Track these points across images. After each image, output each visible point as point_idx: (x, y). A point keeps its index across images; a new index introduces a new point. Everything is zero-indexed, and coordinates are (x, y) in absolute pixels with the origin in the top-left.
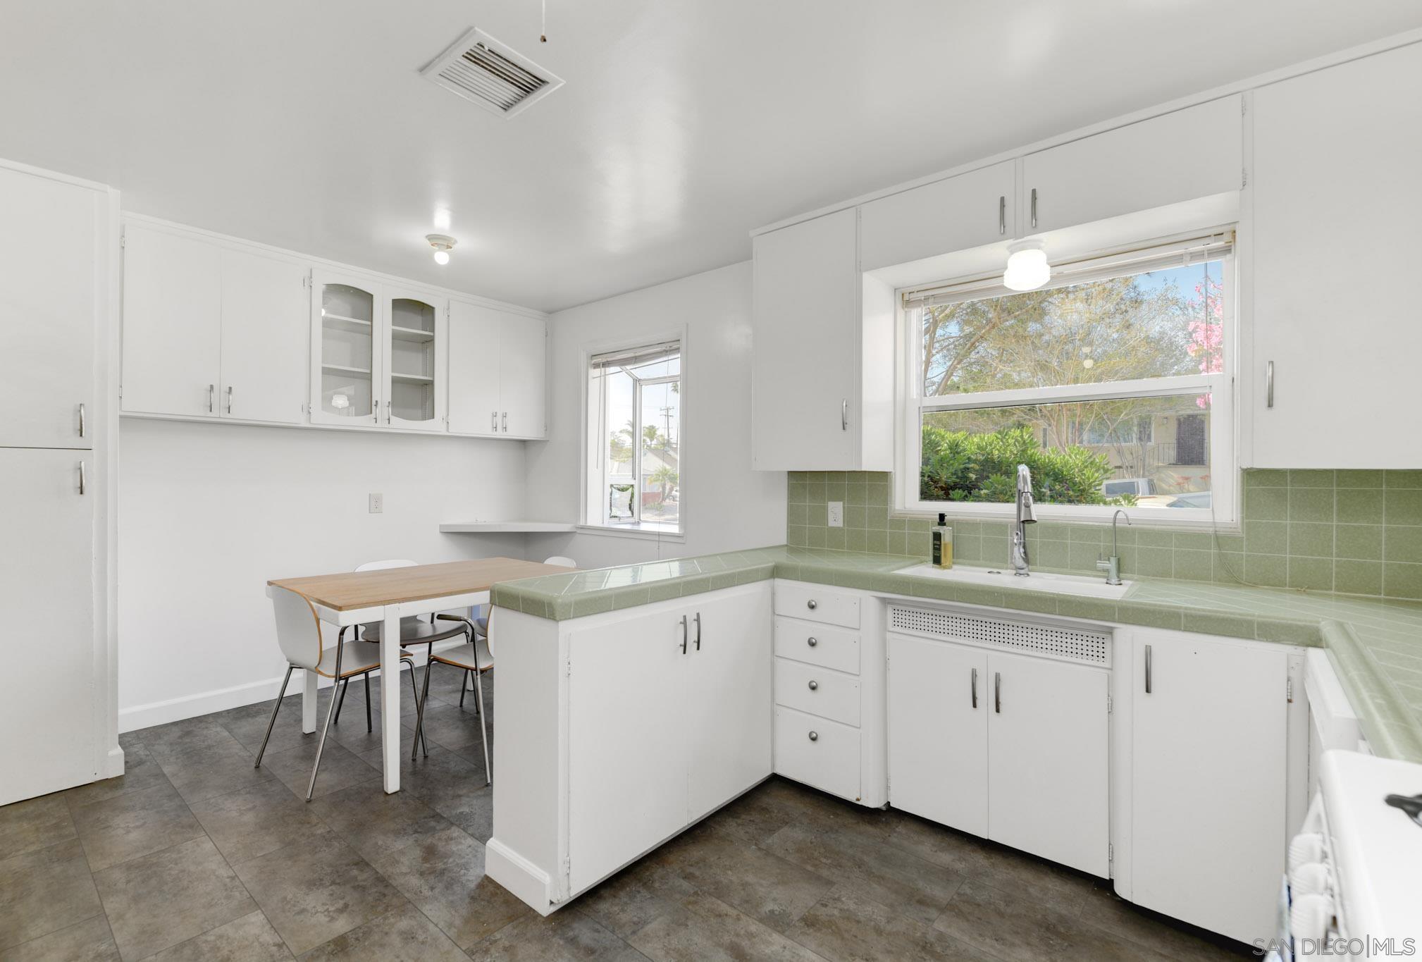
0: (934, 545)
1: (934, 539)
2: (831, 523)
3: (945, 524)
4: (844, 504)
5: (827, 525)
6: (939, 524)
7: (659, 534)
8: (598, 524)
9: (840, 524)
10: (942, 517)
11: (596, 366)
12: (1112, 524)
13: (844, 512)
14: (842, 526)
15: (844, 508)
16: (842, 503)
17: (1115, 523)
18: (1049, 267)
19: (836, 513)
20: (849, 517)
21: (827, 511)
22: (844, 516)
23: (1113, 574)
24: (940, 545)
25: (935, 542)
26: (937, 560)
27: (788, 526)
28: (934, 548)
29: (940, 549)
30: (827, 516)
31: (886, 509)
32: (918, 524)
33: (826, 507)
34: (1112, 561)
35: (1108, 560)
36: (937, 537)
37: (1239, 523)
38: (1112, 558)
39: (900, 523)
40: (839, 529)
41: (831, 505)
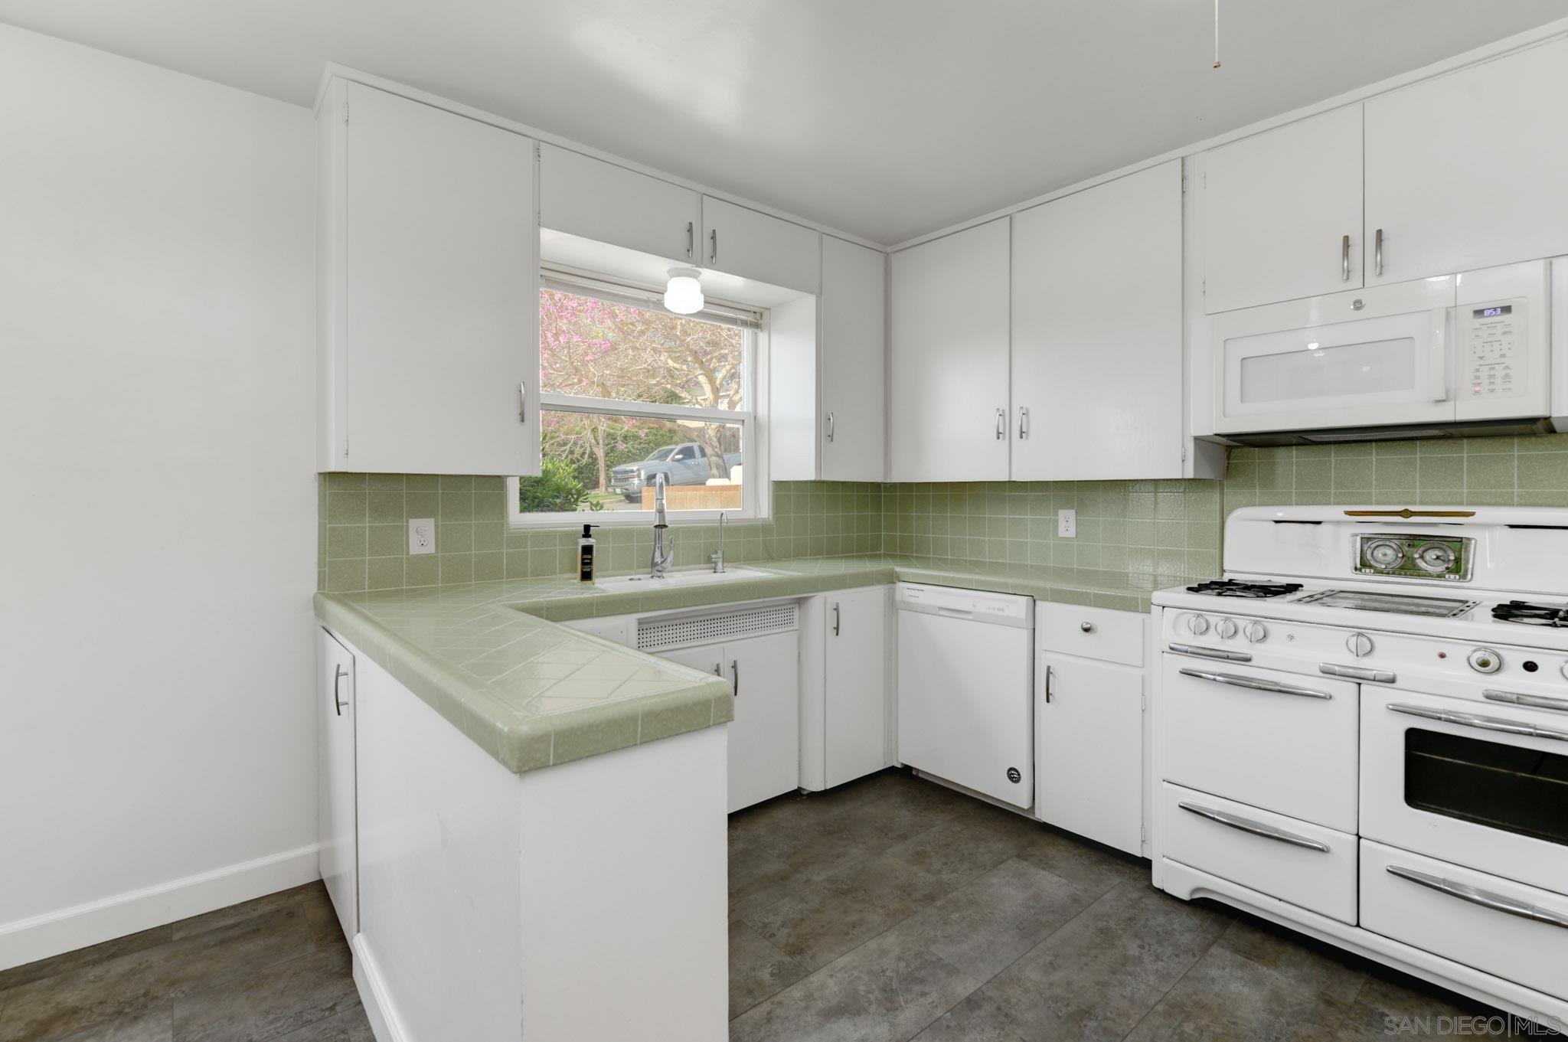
0: (583, 559)
1: (584, 552)
2: (415, 549)
3: (590, 536)
4: (436, 521)
5: (408, 552)
6: (584, 536)
9: (430, 549)
10: (587, 528)
12: (719, 524)
13: (436, 533)
14: (434, 552)
15: (436, 526)
16: (433, 520)
17: (721, 523)
18: (702, 298)
19: (422, 535)
20: (442, 542)
21: (407, 532)
22: (437, 539)
23: (720, 565)
24: (591, 559)
25: (585, 556)
26: (586, 576)
27: (321, 562)
28: (583, 564)
29: (590, 564)
30: (407, 539)
31: (502, 524)
32: (544, 537)
33: (408, 527)
34: (720, 554)
35: (716, 553)
36: (587, 550)
37: (771, 518)
38: (719, 552)
39: (521, 538)
40: (428, 556)
41: (414, 524)
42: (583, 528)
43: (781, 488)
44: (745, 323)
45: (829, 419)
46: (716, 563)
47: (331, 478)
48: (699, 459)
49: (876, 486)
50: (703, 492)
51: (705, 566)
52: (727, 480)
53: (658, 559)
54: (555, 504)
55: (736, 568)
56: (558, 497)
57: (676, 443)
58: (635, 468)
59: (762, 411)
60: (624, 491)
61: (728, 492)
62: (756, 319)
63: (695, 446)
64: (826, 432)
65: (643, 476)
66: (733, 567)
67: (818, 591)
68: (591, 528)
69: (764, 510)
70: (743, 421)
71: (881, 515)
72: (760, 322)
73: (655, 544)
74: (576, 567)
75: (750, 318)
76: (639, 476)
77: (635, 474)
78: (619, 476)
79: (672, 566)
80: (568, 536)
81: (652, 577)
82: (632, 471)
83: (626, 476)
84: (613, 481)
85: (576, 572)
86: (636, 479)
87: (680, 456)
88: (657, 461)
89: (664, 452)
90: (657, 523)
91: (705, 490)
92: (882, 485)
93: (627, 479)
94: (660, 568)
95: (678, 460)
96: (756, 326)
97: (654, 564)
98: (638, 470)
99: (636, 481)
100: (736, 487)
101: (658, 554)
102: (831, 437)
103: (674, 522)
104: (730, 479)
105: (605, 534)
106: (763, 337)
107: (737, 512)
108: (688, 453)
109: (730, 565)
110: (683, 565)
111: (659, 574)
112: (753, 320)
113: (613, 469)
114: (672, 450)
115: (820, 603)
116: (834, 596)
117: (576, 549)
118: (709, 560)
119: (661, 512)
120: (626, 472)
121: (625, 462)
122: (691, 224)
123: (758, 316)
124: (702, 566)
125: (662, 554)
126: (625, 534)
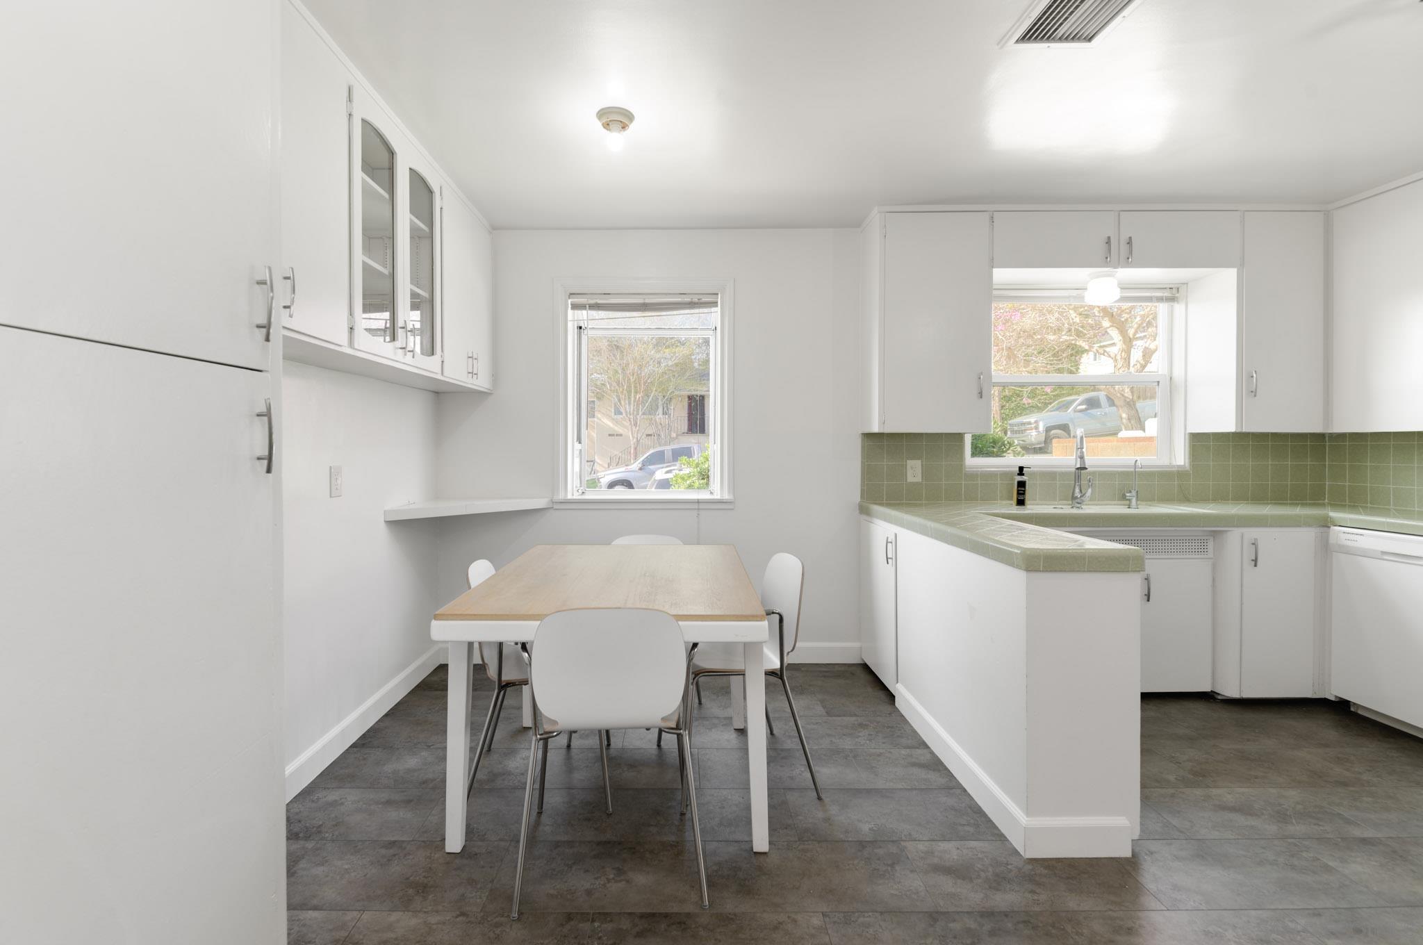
0: (1018, 491)
1: (1019, 486)
2: (910, 479)
3: (1023, 475)
4: (923, 462)
5: (906, 481)
6: (1019, 474)
7: (698, 502)
8: (577, 496)
9: (918, 479)
10: (1021, 469)
11: (575, 307)
13: (923, 469)
14: (920, 481)
15: (922, 465)
16: (920, 461)
17: (1135, 468)
18: (1119, 289)
19: (914, 471)
20: (926, 473)
21: (906, 468)
22: (922, 473)
23: (1134, 500)
24: (1024, 491)
25: (1020, 489)
26: (1021, 502)
27: (863, 484)
28: (1018, 494)
29: (1024, 494)
30: (906, 472)
31: (962, 465)
32: (989, 476)
33: (906, 465)
34: (1134, 493)
35: (1130, 492)
36: (1022, 484)
37: (1187, 465)
38: (1133, 491)
39: (973, 476)
40: (917, 483)
41: (910, 463)
42: (1018, 469)
43: (1198, 441)
44: (1160, 299)
45: (1252, 377)
46: (1130, 500)
47: (869, 436)
48: (1106, 408)
49: (1320, 437)
50: (1115, 443)
51: (1119, 502)
52: (1141, 432)
53: (1077, 494)
54: (993, 452)
55: (1150, 505)
56: (994, 447)
57: (1078, 393)
58: (1032, 420)
59: (1178, 373)
60: (1021, 442)
61: (1141, 443)
62: (1173, 294)
63: (1102, 396)
64: (1248, 387)
65: (1041, 427)
66: (1146, 505)
67: (1234, 526)
68: (1024, 469)
69: (1180, 457)
70: (1159, 382)
71: (1325, 465)
72: (1177, 295)
73: (1075, 483)
74: (1012, 497)
75: (1167, 294)
76: (1036, 428)
77: (1033, 426)
78: (1016, 428)
79: (1090, 500)
80: (1006, 475)
81: (1072, 507)
82: (1030, 423)
83: (1023, 428)
84: (1009, 433)
85: (1012, 500)
86: (1034, 431)
87: (1084, 407)
88: (1057, 412)
89: (1065, 403)
90: (1078, 466)
91: (1118, 441)
92: (1327, 436)
93: (1022, 432)
94: (1079, 501)
95: (1081, 411)
96: (1172, 299)
97: (1074, 498)
98: (1036, 422)
99: (1034, 433)
100: (1150, 439)
101: (1077, 490)
102: (1254, 393)
103: (1092, 466)
104: (1144, 430)
105: (1033, 474)
106: (1179, 308)
107: (1151, 459)
108: (1093, 403)
109: (1144, 503)
110: (1098, 500)
111: (1079, 505)
112: (1170, 295)
113: (1010, 422)
114: (1074, 401)
115: (1235, 537)
116: (1251, 533)
117: (1013, 484)
118: (1124, 497)
119: (1082, 458)
120: (1023, 424)
121: (1020, 415)
122: (1109, 238)
123: (1174, 291)
124: (1116, 502)
125: (1081, 491)
126: (1050, 476)
